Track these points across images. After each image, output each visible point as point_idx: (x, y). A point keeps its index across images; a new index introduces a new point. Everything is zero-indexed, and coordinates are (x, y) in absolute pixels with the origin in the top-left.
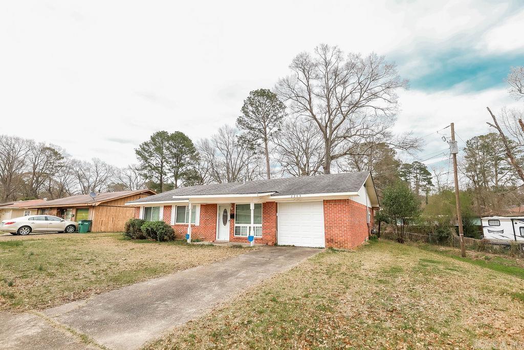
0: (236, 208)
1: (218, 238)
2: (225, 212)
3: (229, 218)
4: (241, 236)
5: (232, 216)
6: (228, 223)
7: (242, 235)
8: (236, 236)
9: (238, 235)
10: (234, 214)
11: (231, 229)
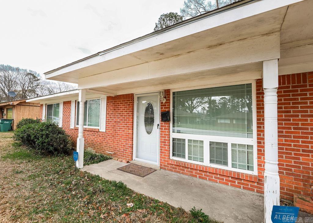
0: (174, 98)
1: (137, 157)
2: (149, 109)
3: (157, 119)
4: (186, 160)
5: (165, 117)
6: (156, 131)
7: (190, 158)
8: (176, 158)
9: (179, 156)
10: (169, 112)
11: (164, 141)
